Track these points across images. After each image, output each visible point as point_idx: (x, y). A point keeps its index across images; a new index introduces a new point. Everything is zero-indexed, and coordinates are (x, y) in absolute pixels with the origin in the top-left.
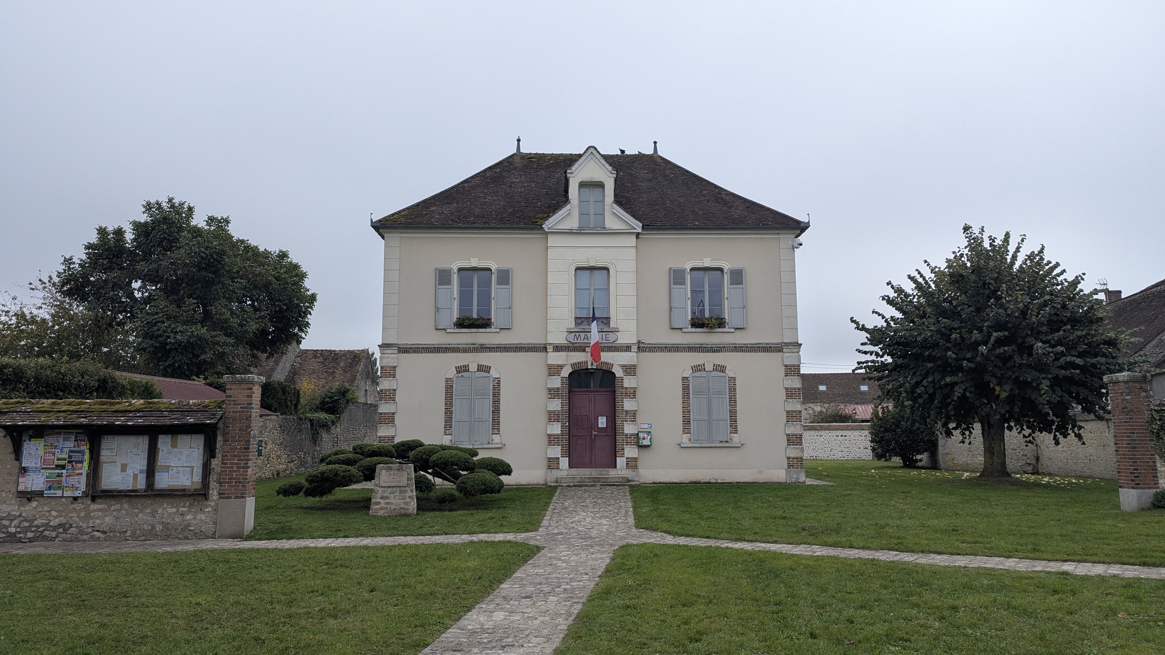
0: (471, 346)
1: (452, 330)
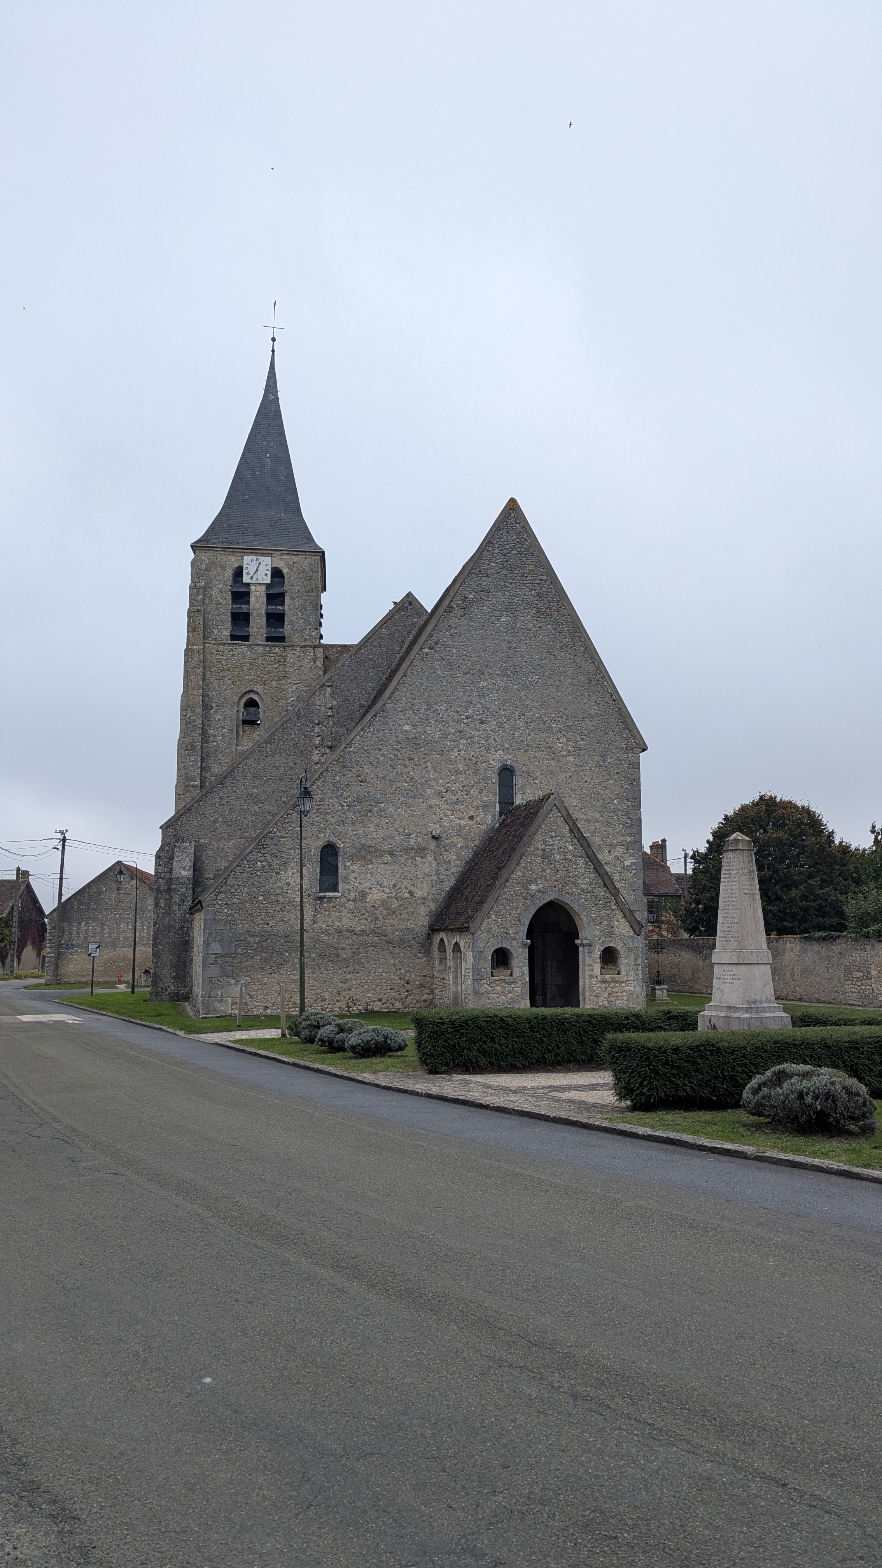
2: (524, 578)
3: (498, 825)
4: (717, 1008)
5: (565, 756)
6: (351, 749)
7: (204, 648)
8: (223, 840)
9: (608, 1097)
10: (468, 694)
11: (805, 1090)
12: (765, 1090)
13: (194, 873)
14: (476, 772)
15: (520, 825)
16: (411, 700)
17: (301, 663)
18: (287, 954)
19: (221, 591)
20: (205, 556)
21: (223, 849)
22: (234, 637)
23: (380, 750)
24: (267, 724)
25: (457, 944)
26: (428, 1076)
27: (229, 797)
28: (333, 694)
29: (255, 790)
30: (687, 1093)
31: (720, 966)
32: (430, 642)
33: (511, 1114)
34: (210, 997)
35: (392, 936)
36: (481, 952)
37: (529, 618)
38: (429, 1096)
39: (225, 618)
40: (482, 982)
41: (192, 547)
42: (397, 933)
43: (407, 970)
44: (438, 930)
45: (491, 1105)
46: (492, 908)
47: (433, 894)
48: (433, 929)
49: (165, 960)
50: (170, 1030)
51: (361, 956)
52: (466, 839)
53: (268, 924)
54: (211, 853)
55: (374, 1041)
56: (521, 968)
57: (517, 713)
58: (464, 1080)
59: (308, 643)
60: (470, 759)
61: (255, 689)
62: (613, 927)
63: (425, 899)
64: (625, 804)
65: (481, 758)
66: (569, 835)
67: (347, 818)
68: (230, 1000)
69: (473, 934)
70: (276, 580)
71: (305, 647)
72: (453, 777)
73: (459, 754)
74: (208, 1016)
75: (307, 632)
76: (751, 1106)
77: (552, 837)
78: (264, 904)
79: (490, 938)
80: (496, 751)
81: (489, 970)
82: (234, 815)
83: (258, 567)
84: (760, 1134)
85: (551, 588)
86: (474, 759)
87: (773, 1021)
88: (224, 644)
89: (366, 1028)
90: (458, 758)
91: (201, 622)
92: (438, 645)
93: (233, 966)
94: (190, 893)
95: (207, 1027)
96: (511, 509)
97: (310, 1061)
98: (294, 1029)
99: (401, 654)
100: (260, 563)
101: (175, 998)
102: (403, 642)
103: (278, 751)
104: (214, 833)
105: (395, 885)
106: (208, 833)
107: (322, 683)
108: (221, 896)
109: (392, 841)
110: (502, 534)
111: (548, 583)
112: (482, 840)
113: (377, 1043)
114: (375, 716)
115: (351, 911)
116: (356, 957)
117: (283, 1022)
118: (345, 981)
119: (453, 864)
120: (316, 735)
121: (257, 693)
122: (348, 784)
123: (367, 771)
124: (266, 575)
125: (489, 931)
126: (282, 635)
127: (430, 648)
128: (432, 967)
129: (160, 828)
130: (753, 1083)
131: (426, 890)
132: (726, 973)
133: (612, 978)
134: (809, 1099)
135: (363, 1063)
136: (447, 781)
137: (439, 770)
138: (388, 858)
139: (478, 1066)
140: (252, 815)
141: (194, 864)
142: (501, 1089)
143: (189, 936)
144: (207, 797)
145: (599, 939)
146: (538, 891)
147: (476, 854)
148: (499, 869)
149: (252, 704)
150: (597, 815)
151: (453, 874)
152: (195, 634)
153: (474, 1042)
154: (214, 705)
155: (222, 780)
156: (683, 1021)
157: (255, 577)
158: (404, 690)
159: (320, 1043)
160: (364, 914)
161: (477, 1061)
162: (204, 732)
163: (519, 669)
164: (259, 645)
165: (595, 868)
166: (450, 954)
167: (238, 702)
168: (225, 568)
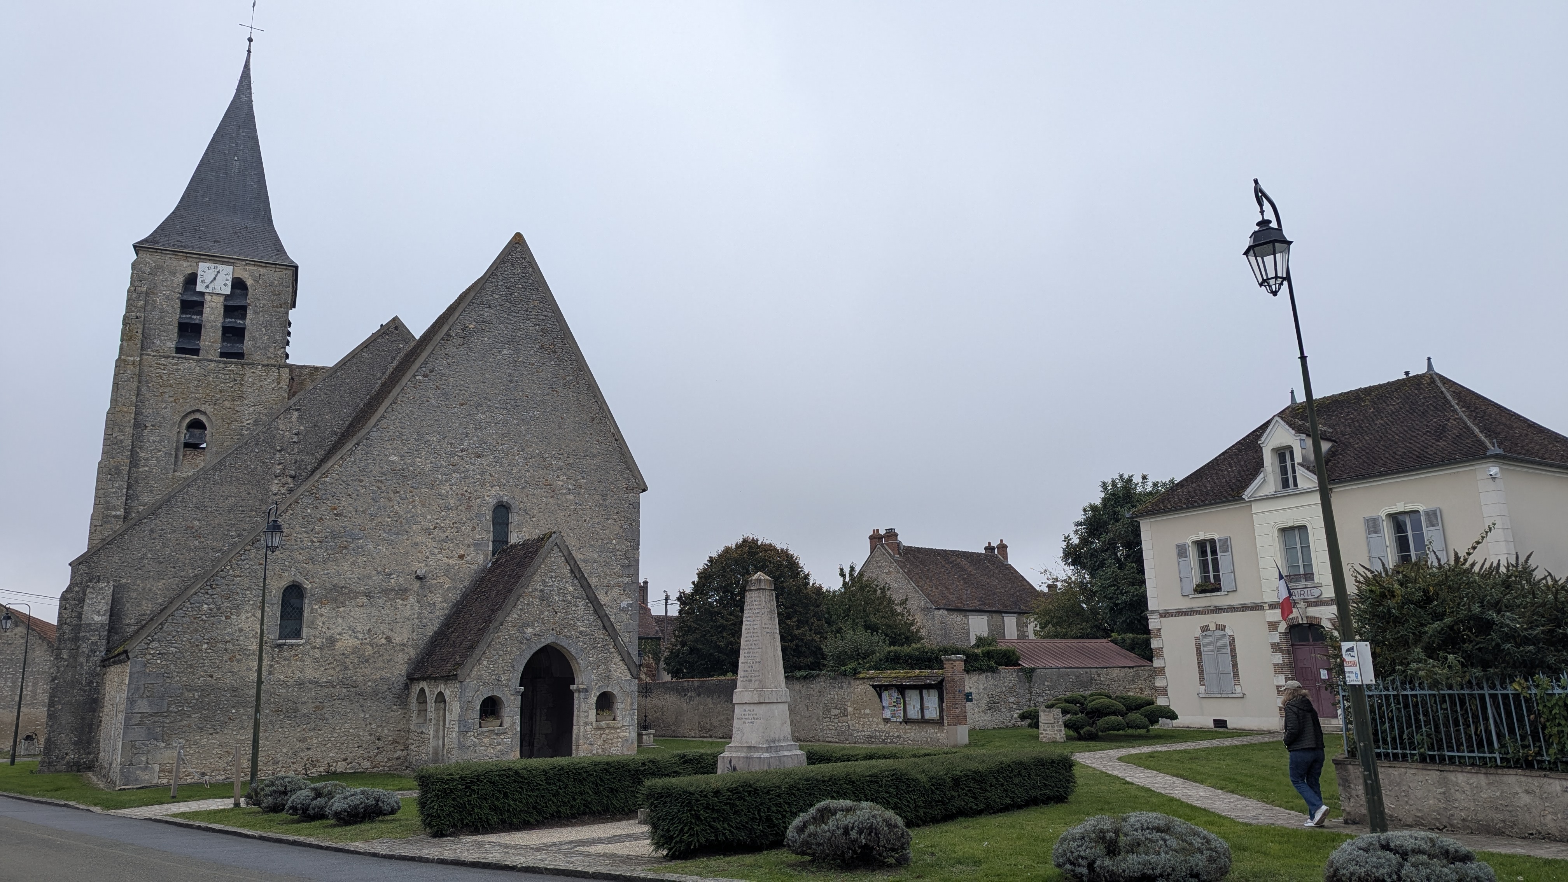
0: (1209, 608)
1: (1193, 596)
2: (528, 313)
3: (490, 565)
4: (738, 749)
5: (565, 494)
6: (327, 479)
7: (140, 360)
8: (151, 580)
9: (645, 847)
10: (464, 425)
11: (850, 825)
12: (811, 828)
13: (110, 619)
14: (469, 508)
15: (517, 564)
16: (400, 429)
17: (261, 383)
18: (234, 711)
19: (168, 298)
20: (151, 259)
21: (150, 590)
22: (179, 350)
23: (361, 481)
24: (215, 449)
25: (441, 694)
26: (433, 840)
27: (162, 530)
28: (300, 419)
29: (197, 523)
30: (726, 838)
31: (741, 706)
32: (424, 369)
33: (543, 873)
34: (131, 764)
35: (363, 687)
36: (469, 702)
37: (532, 352)
38: (442, 862)
39: (170, 328)
40: (469, 734)
41: (135, 246)
42: (370, 684)
43: (379, 724)
44: (418, 679)
45: (519, 866)
46: (484, 653)
47: (413, 640)
48: (412, 678)
49: (64, 722)
50: (81, 807)
51: (325, 710)
52: (454, 579)
53: (211, 676)
54: (134, 595)
55: (363, 805)
56: (512, 717)
57: (516, 448)
58: (475, 841)
59: (272, 362)
60: (462, 495)
61: (202, 409)
62: (610, 671)
63: (404, 645)
64: (623, 544)
65: (475, 494)
66: (569, 575)
67: (317, 555)
68: (157, 768)
69: (461, 682)
70: (238, 291)
71: (268, 365)
72: (443, 513)
73: (451, 489)
74: (127, 787)
75: (272, 350)
76: (797, 845)
77: (551, 577)
78: (209, 653)
79: (480, 686)
80: (492, 487)
81: (477, 721)
82: (168, 551)
83: (216, 276)
84: (807, 872)
85: (555, 325)
86: (467, 494)
87: (790, 759)
88: (168, 357)
89: (353, 790)
90: (450, 493)
91: (140, 331)
92: (433, 374)
93: (164, 727)
94: (104, 642)
95: (130, 800)
96: (516, 243)
97: (282, 833)
98: (254, 798)
99: (383, 380)
100: (218, 272)
101: (75, 768)
102: (386, 367)
103: (229, 479)
104: (140, 572)
105: (370, 630)
106: (132, 571)
107: (288, 407)
108: (155, 644)
109: (370, 582)
110: (506, 267)
111: (553, 319)
112: (472, 581)
113: (367, 807)
114: (358, 444)
115: (317, 660)
116: (319, 712)
117: (237, 789)
118: (303, 740)
119: (438, 606)
120: (278, 462)
121: (205, 413)
122: (321, 518)
123: (344, 503)
124: (225, 285)
125: (479, 678)
126: (240, 351)
127: (424, 376)
128: (408, 720)
129: (70, 564)
130: (797, 821)
131: (406, 635)
132: (747, 713)
133: (608, 724)
134: (854, 834)
135: (351, 830)
136: (436, 517)
137: (427, 505)
138: (365, 600)
139: (489, 825)
140: (190, 551)
141: (111, 607)
142: (521, 848)
143: (98, 693)
144: (133, 529)
145: (596, 684)
146: (535, 635)
147: (465, 596)
148: (493, 611)
149: (197, 425)
150: (596, 556)
151: (438, 617)
152: (131, 343)
153: (485, 799)
154: (149, 425)
155: (155, 510)
156: (697, 764)
157: (211, 286)
158: (393, 418)
159: (291, 811)
160: (332, 663)
161: (488, 819)
162: (133, 454)
163: (519, 404)
164: (211, 361)
165: (595, 610)
166: (431, 705)
167: (180, 422)
168: (175, 273)
